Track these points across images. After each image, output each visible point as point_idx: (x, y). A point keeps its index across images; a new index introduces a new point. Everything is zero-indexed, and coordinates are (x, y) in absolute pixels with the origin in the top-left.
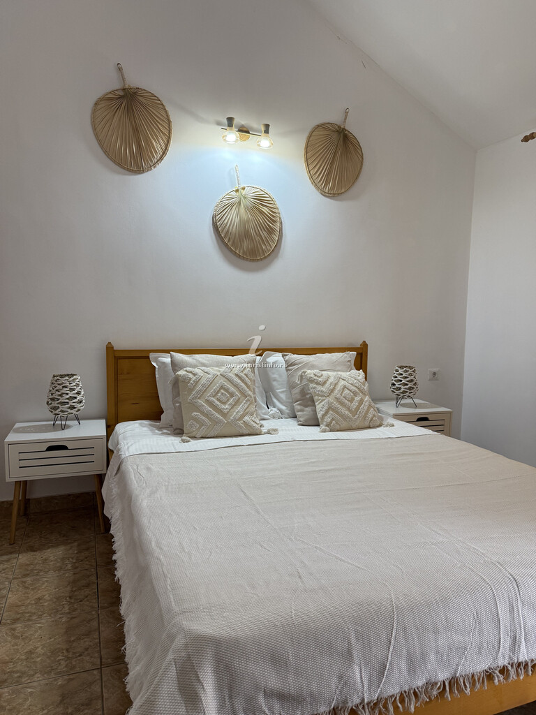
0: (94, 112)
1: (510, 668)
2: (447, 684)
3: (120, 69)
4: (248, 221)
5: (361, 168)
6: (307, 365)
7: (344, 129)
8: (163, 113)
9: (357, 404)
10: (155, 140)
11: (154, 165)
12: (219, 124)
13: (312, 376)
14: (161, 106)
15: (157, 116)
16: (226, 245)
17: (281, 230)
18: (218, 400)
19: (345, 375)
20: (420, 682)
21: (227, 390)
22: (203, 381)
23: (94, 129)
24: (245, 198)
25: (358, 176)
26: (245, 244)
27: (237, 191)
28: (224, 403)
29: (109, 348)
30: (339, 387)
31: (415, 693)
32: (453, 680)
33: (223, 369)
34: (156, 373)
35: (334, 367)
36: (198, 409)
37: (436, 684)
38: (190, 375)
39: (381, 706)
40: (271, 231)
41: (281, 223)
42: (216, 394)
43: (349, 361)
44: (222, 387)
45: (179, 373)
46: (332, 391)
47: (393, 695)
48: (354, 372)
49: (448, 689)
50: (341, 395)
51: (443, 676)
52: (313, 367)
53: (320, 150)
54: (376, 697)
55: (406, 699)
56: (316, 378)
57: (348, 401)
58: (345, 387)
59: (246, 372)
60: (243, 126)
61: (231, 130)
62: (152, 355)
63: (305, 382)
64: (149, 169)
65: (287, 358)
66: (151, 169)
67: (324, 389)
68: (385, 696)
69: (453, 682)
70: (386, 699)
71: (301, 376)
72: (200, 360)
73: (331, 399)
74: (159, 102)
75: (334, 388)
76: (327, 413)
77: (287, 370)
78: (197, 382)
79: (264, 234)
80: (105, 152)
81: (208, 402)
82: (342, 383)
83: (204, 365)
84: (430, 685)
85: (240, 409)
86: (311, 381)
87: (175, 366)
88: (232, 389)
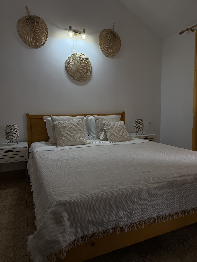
0: (18, 25)
1: (179, 213)
2: (156, 218)
3: (27, 8)
4: (79, 66)
5: (120, 46)
6: (103, 119)
7: (113, 31)
8: (44, 25)
9: (122, 132)
10: (42, 36)
11: (42, 45)
12: (66, 29)
13: (105, 123)
14: (44, 23)
15: (42, 26)
16: (71, 75)
17: (91, 69)
18: (70, 132)
19: (117, 122)
20: (146, 218)
21: (73, 128)
22: (64, 125)
23: (18, 32)
24: (77, 57)
25: (119, 49)
26: (78, 75)
27: (74, 55)
28: (72, 133)
29: (28, 115)
30: (115, 127)
31: (144, 222)
32: (158, 217)
33: (71, 121)
34: (46, 124)
35: (113, 120)
36: (63, 135)
37: (152, 218)
38: (59, 123)
39: (132, 226)
40: (87, 70)
41: (91, 67)
42: (69, 130)
43: (118, 118)
44: (71, 127)
45: (55, 123)
46: (112, 128)
47: (136, 222)
48: (120, 121)
49: (156, 220)
50: (116, 129)
51: (154, 215)
52: (105, 120)
53: (104, 40)
54: (130, 223)
55: (141, 224)
56: (106, 123)
57: (118, 131)
58: (117, 126)
59: (80, 122)
60: (75, 30)
61: (71, 31)
62: (44, 117)
63: (102, 125)
64: (40, 47)
65: (95, 117)
66: (41, 47)
67: (109, 127)
68: (133, 222)
69: (159, 218)
70: (134, 224)
71: (101, 123)
72: (63, 118)
73: (112, 131)
74: (43, 21)
75: (113, 127)
76: (111, 136)
77: (95, 122)
78: (61, 126)
79: (85, 71)
80: (23, 40)
81: (66, 133)
82: (116, 125)
83: (64, 120)
84: (150, 219)
85: (78, 135)
86: (105, 125)
87: (53, 120)
88: (75, 128)
